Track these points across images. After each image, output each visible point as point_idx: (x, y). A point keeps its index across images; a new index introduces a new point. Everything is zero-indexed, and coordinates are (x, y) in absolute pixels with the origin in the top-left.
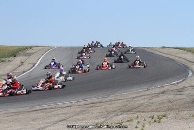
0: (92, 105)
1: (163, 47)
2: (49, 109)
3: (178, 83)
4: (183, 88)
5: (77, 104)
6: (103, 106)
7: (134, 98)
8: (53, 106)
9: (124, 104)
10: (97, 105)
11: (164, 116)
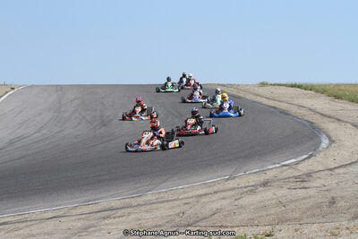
0: (107, 213)
1: (263, 84)
2: (11, 223)
3: (297, 163)
4: (309, 175)
5: (74, 212)
6: (133, 216)
7: (201, 196)
8: (20, 217)
9: (178, 211)
10: (120, 213)
11: (268, 236)
